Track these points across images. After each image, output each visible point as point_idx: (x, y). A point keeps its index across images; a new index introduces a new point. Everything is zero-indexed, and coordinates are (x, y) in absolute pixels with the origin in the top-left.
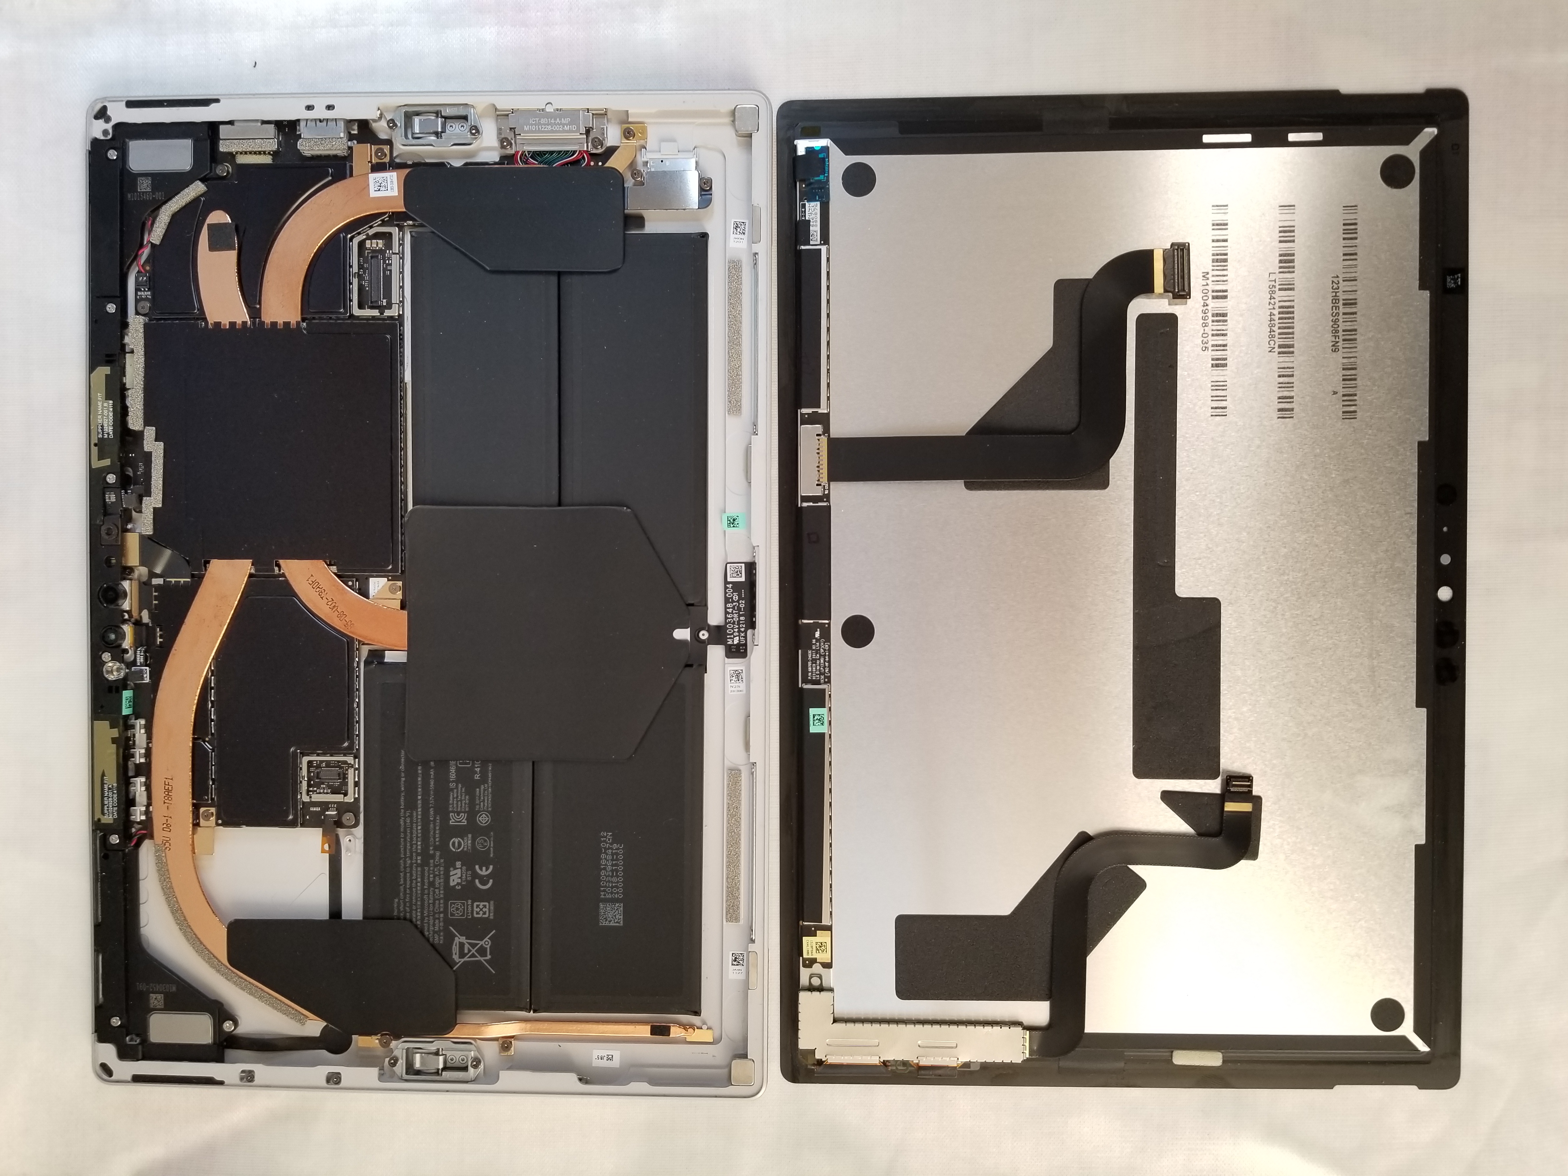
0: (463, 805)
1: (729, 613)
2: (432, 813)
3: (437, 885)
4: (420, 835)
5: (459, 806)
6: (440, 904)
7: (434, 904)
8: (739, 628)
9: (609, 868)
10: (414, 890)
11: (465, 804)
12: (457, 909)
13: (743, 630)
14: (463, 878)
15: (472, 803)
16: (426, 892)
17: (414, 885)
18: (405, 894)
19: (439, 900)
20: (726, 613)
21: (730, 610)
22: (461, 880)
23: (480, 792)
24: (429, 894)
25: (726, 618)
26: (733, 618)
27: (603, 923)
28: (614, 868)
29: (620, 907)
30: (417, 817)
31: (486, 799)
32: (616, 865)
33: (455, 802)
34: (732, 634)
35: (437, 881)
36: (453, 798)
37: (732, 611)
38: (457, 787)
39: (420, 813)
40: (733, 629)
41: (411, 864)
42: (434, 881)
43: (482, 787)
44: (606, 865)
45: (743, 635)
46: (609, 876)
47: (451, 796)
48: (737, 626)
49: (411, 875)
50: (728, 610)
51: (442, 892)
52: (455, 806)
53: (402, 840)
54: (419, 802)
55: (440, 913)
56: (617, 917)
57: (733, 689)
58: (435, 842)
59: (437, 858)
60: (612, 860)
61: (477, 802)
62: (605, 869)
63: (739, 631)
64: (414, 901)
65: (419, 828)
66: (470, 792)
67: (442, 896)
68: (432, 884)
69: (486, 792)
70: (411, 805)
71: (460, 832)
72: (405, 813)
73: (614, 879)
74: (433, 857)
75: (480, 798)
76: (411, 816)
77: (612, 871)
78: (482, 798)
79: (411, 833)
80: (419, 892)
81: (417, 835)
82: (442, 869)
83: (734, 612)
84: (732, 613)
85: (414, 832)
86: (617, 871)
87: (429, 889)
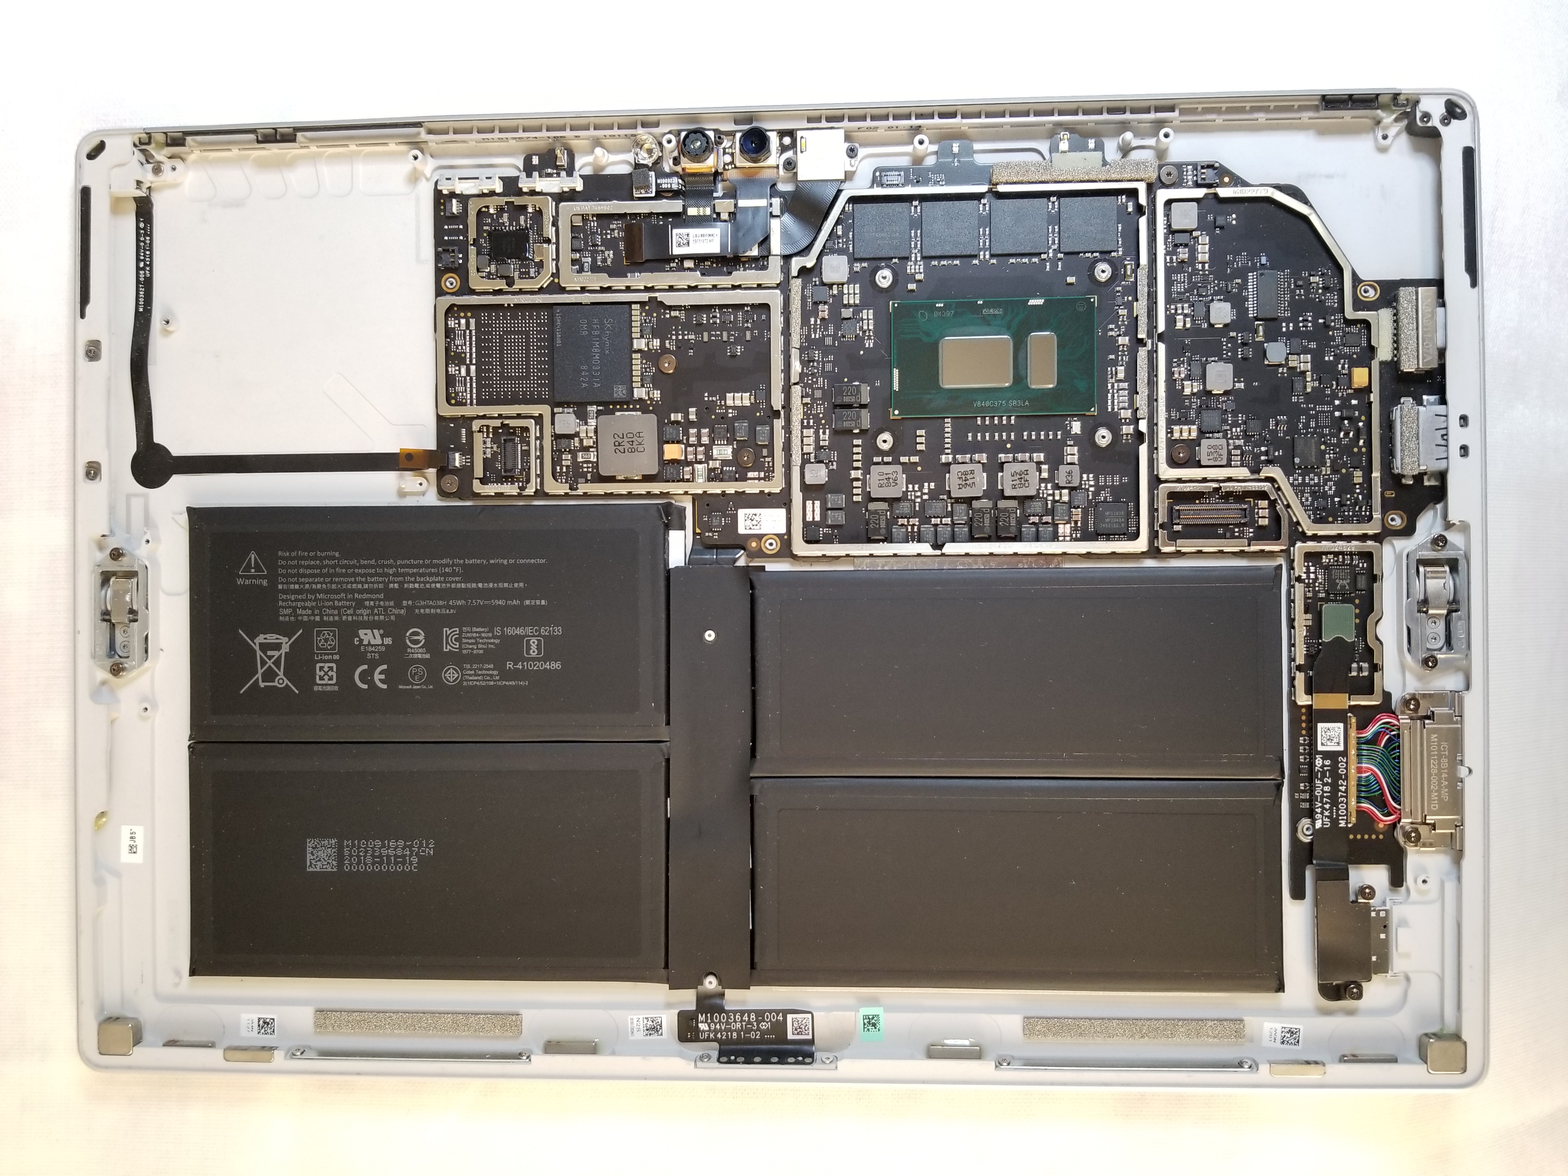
0: (471, 647)
1: (742, 1016)
2: (459, 603)
3: (359, 612)
4: (428, 586)
5: (470, 641)
6: (333, 615)
7: (334, 608)
8: (721, 1031)
9: (384, 852)
10: (353, 579)
11: (472, 649)
12: (327, 639)
13: (719, 1036)
14: (370, 649)
15: (472, 659)
16: (350, 596)
17: (358, 579)
18: (347, 567)
19: (339, 615)
20: (743, 1013)
21: (746, 1018)
22: (365, 645)
23: (488, 669)
24: (347, 600)
25: (735, 1012)
26: (735, 1021)
27: (310, 844)
28: (385, 858)
29: (331, 867)
30: (453, 582)
31: (479, 678)
32: (388, 863)
33: (474, 635)
34: (712, 1021)
35: (365, 612)
36: (480, 633)
37: (745, 1021)
38: (494, 637)
39: (459, 585)
40: (720, 1022)
41: (387, 575)
42: (365, 607)
43: (495, 673)
44: (389, 847)
45: (712, 1035)
46: (374, 851)
47: (482, 630)
48: (723, 1028)
49: (372, 575)
50: (746, 1015)
51: (350, 618)
52: (469, 635)
53: (421, 562)
54: (474, 585)
55: (322, 616)
56: (319, 863)
57: (635, 1022)
58: (419, 608)
59: (396, 611)
60: (396, 856)
61: (475, 666)
62: (383, 846)
63: (716, 1031)
64: (337, 580)
65: (438, 585)
66: (487, 656)
67: (344, 618)
68: (360, 604)
69: (488, 678)
70: (469, 574)
71: (433, 643)
72: (458, 565)
73: (369, 860)
74: (399, 606)
75: (481, 669)
76: (454, 574)
77: (380, 856)
78: (480, 672)
79: (431, 575)
80: (349, 586)
81: (428, 582)
82: (382, 617)
83: (744, 1023)
84: (742, 1021)
85: (434, 579)
86: (381, 863)
87: (353, 600)
